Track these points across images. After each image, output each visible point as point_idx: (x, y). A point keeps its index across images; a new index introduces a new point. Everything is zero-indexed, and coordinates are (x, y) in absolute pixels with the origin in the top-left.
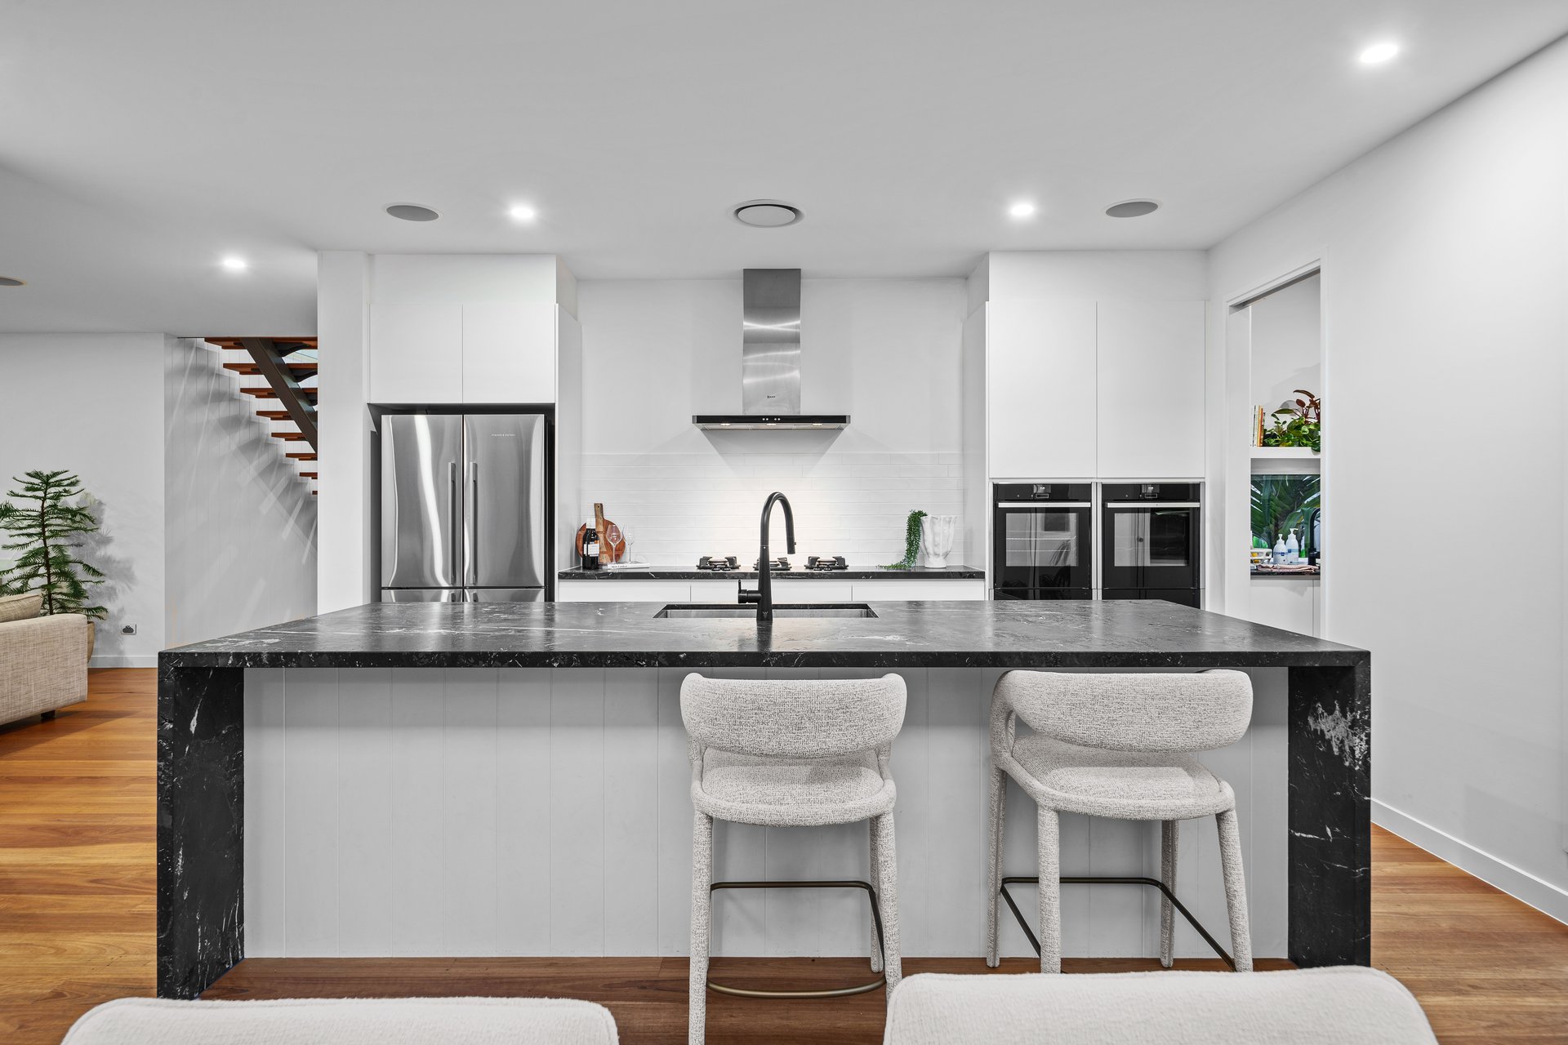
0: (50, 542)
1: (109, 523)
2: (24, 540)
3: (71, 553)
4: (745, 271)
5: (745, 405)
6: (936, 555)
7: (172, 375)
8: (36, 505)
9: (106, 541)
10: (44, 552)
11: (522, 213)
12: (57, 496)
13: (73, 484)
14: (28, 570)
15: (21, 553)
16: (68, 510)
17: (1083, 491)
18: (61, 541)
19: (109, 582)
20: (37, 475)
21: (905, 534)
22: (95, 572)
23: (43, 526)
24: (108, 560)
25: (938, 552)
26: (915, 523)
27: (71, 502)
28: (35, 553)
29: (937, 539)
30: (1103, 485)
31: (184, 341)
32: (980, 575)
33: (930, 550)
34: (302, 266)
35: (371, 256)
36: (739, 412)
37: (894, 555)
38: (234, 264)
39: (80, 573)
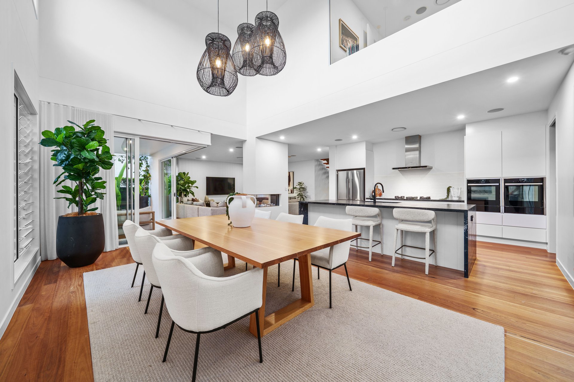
0: (301, 192)
1: (308, 190)
2: (298, 192)
3: (303, 194)
4: (406, 137)
5: (406, 165)
6: (455, 197)
7: (316, 166)
8: (299, 187)
9: (307, 192)
10: (300, 194)
11: (355, 137)
12: (301, 186)
13: (303, 184)
14: (298, 196)
15: (297, 194)
16: (303, 188)
17: (498, 181)
18: (302, 192)
19: (308, 199)
20: (299, 182)
21: (446, 192)
22: (306, 197)
23: (300, 190)
24: (308, 195)
25: (455, 196)
26: (449, 190)
27: (303, 186)
28: (299, 194)
29: (454, 193)
30: (504, 179)
31: (317, 160)
32: (463, 201)
33: (453, 195)
34: (327, 149)
35: (336, 146)
36: (404, 166)
37: (444, 196)
38: (319, 150)
39: (304, 197)
